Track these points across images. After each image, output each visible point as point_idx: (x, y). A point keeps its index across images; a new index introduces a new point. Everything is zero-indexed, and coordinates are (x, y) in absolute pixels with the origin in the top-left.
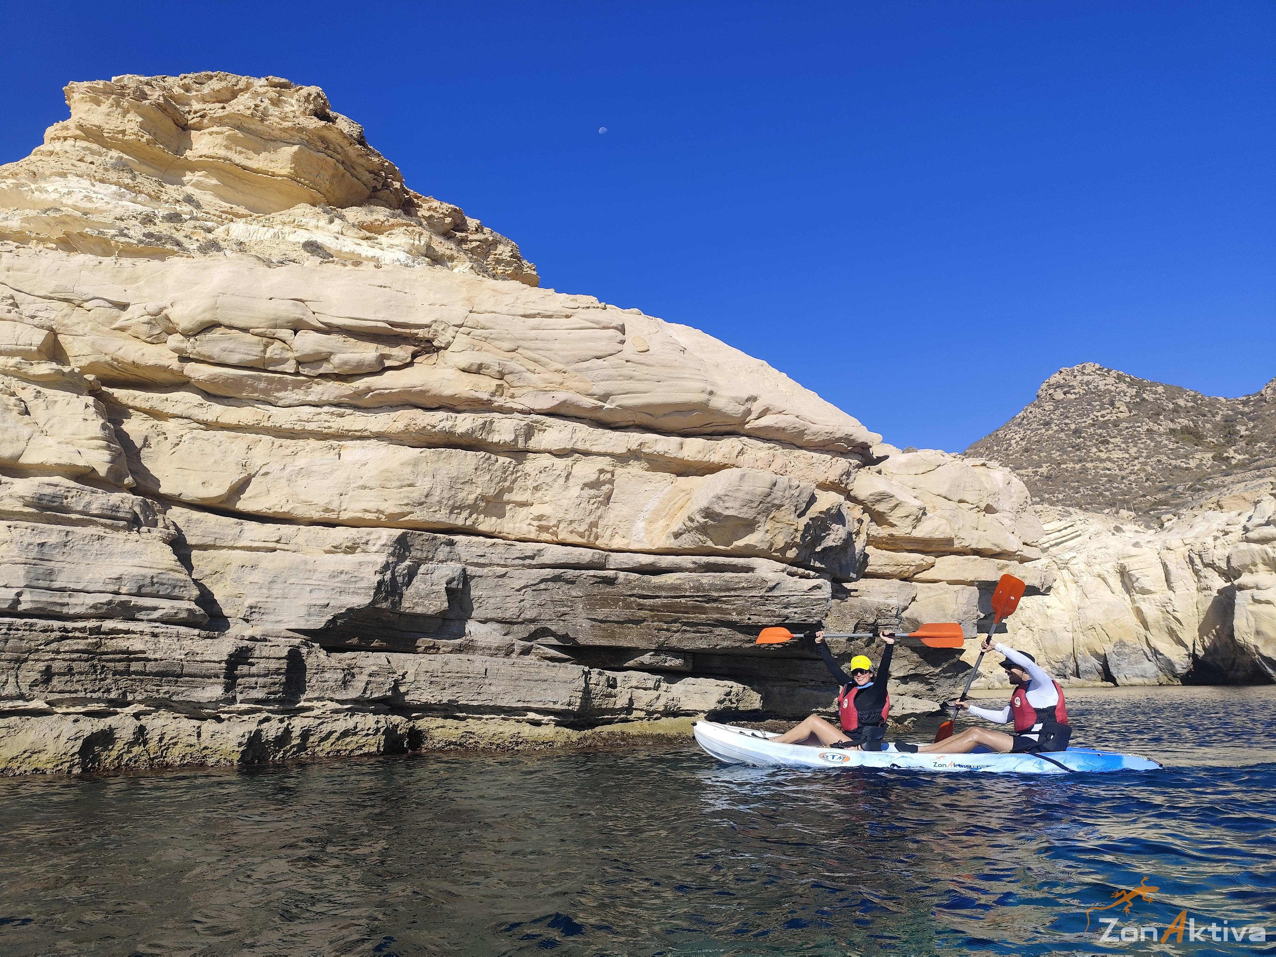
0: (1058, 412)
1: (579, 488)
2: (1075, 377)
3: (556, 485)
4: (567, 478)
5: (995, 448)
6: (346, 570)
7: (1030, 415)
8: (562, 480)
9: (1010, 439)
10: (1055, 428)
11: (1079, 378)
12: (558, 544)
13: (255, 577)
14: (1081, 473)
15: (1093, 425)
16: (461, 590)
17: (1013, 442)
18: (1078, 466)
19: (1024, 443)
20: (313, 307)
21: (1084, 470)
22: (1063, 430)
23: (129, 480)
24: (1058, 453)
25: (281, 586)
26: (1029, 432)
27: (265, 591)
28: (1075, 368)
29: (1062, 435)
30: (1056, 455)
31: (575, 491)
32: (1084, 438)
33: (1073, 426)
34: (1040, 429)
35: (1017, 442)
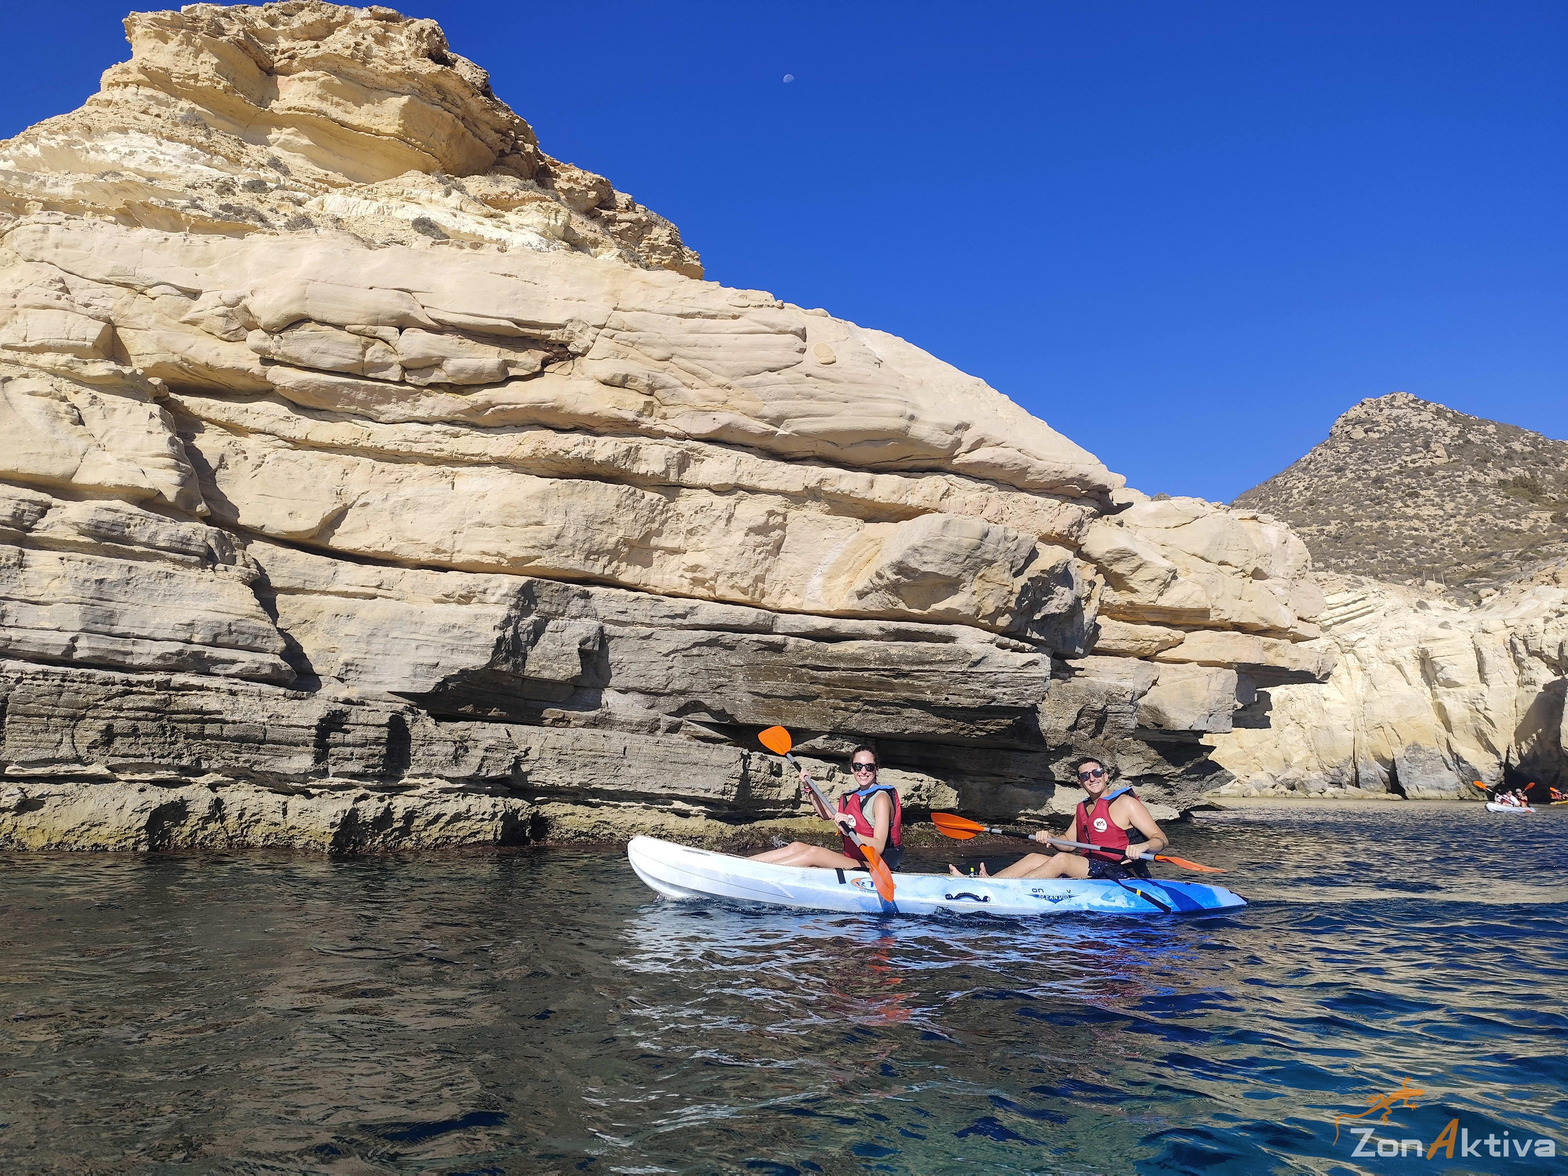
0: (1355, 456)
1: (742, 533)
2: (1381, 410)
3: (715, 529)
4: (729, 520)
5: (1272, 499)
6: (459, 623)
7: (1319, 458)
8: (722, 523)
9: (1291, 488)
10: (1350, 475)
11: (1386, 412)
12: (715, 601)
13: (351, 628)
14: (1379, 533)
15: (1400, 473)
16: (598, 653)
17: (1295, 491)
18: (1376, 525)
19: (1308, 494)
20: (422, 299)
21: (1385, 529)
22: (1359, 478)
23: (201, 507)
24: (1352, 508)
25: (382, 640)
26: (1316, 480)
27: (363, 645)
28: (1382, 399)
29: (1359, 485)
30: (1349, 509)
31: (738, 537)
32: (1387, 488)
33: (1373, 474)
34: (1331, 476)
35: (1300, 492)
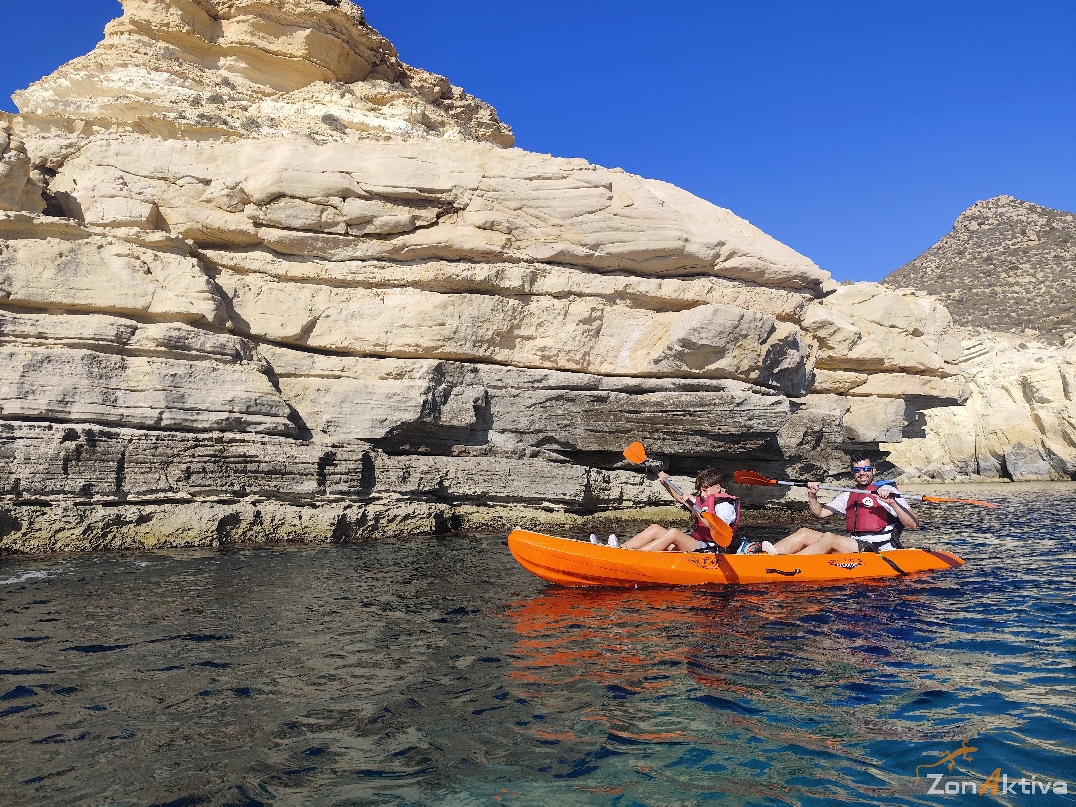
0: (972, 242)
1: (574, 324)
2: (990, 209)
3: (556, 322)
4: (565, 315)
5: (912, 276)
6: (398, 392)
7: (946, 245)
8: (561, 318)
9: (926, 268)
10: (968, 256)
11: (994, 210)
12: (559, 370)
13: (328, 398)
14: (990, 297)
15: (1004, 253)
16: (485, 407)
17: (929, 270)
18: (988, 291)
19: (938, 271)
20: (357, 178)
21: (994, 294)
22: (975, 258)
23: (228, 324)
24: (970, 279)
25: (349, 405)
26: (944, 261)
27: (337, 409)
28: (991, 200)
29: (975, 263)
30: (968, 281)
31: (571, 326)
32: (995, 265)
33: (985, 255)
34: (955, 258)
35: (932, 270)
